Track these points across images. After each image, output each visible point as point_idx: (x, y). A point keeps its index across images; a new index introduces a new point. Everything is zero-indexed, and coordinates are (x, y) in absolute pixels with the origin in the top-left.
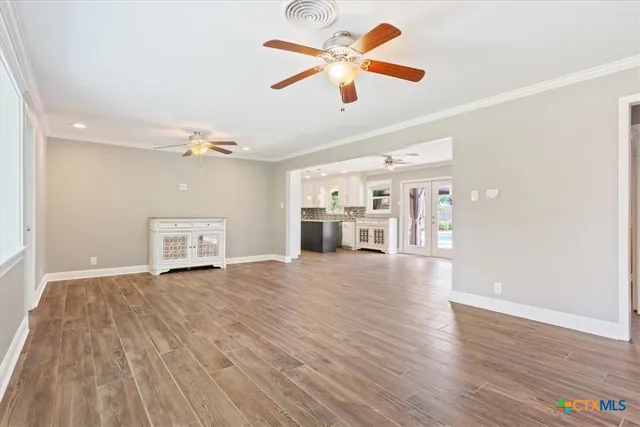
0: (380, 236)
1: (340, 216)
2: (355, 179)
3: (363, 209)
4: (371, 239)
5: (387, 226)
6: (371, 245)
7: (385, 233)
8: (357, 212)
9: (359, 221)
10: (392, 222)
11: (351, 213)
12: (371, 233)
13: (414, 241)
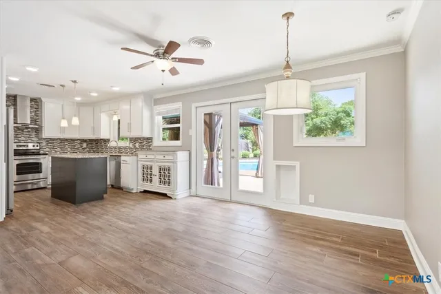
0: (166, 175)
1: (125, 148)
2: (140, 103)
3: (149, 140)
4: (156, 179)
5: (174, 162)
6: (155, 186)
7: (172, 172)
8: (143, 143)
9: (142, 155)
10: (182, 156)
11: (137, 145)
12: (155, 171)
13: (210, 180)
